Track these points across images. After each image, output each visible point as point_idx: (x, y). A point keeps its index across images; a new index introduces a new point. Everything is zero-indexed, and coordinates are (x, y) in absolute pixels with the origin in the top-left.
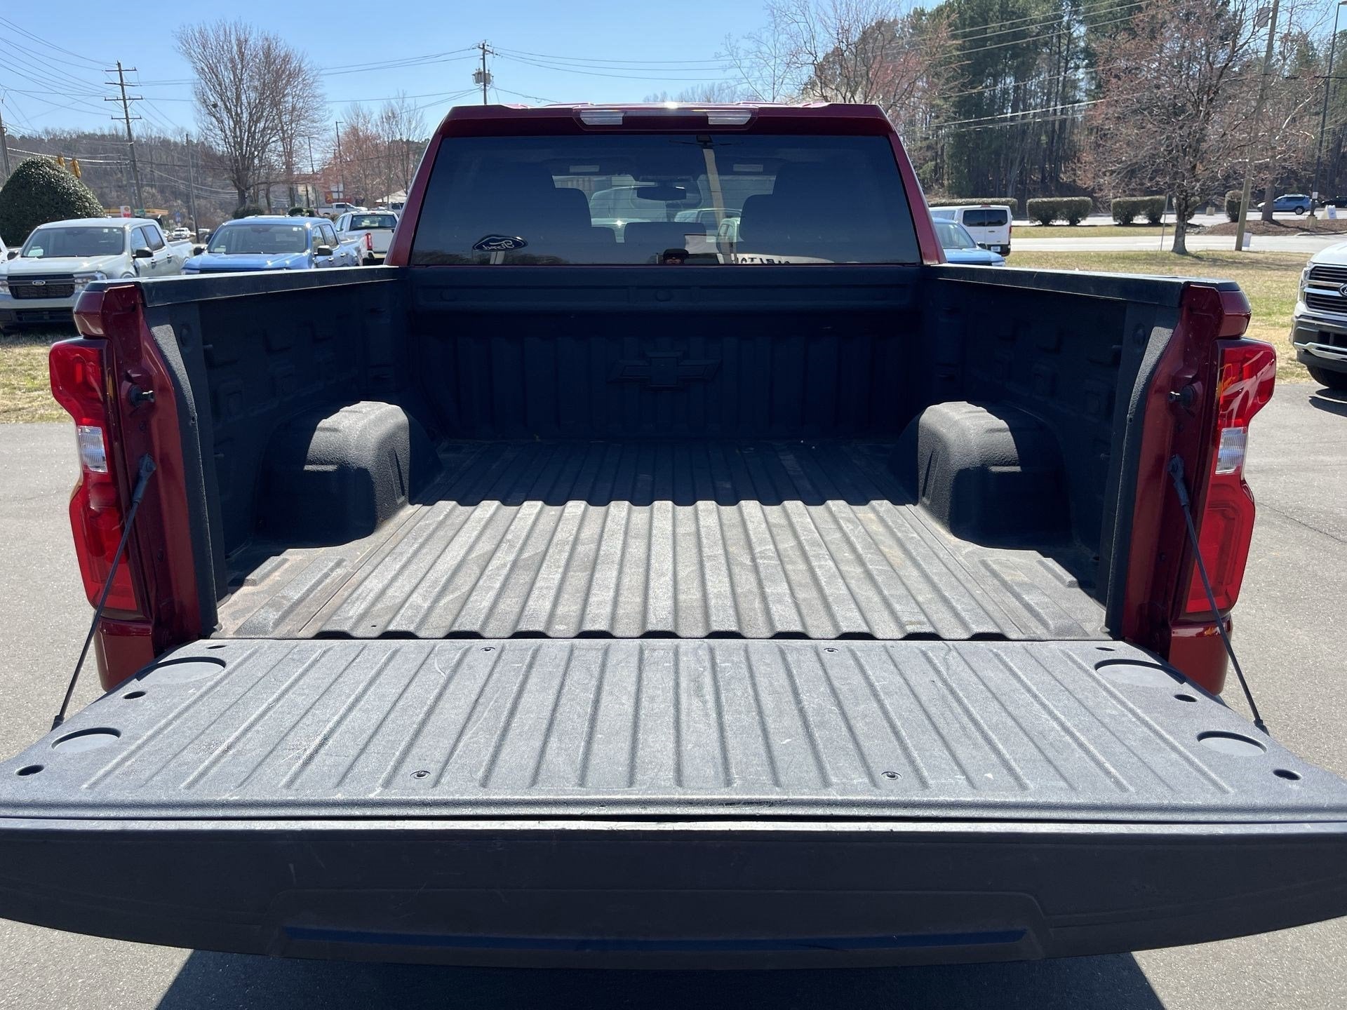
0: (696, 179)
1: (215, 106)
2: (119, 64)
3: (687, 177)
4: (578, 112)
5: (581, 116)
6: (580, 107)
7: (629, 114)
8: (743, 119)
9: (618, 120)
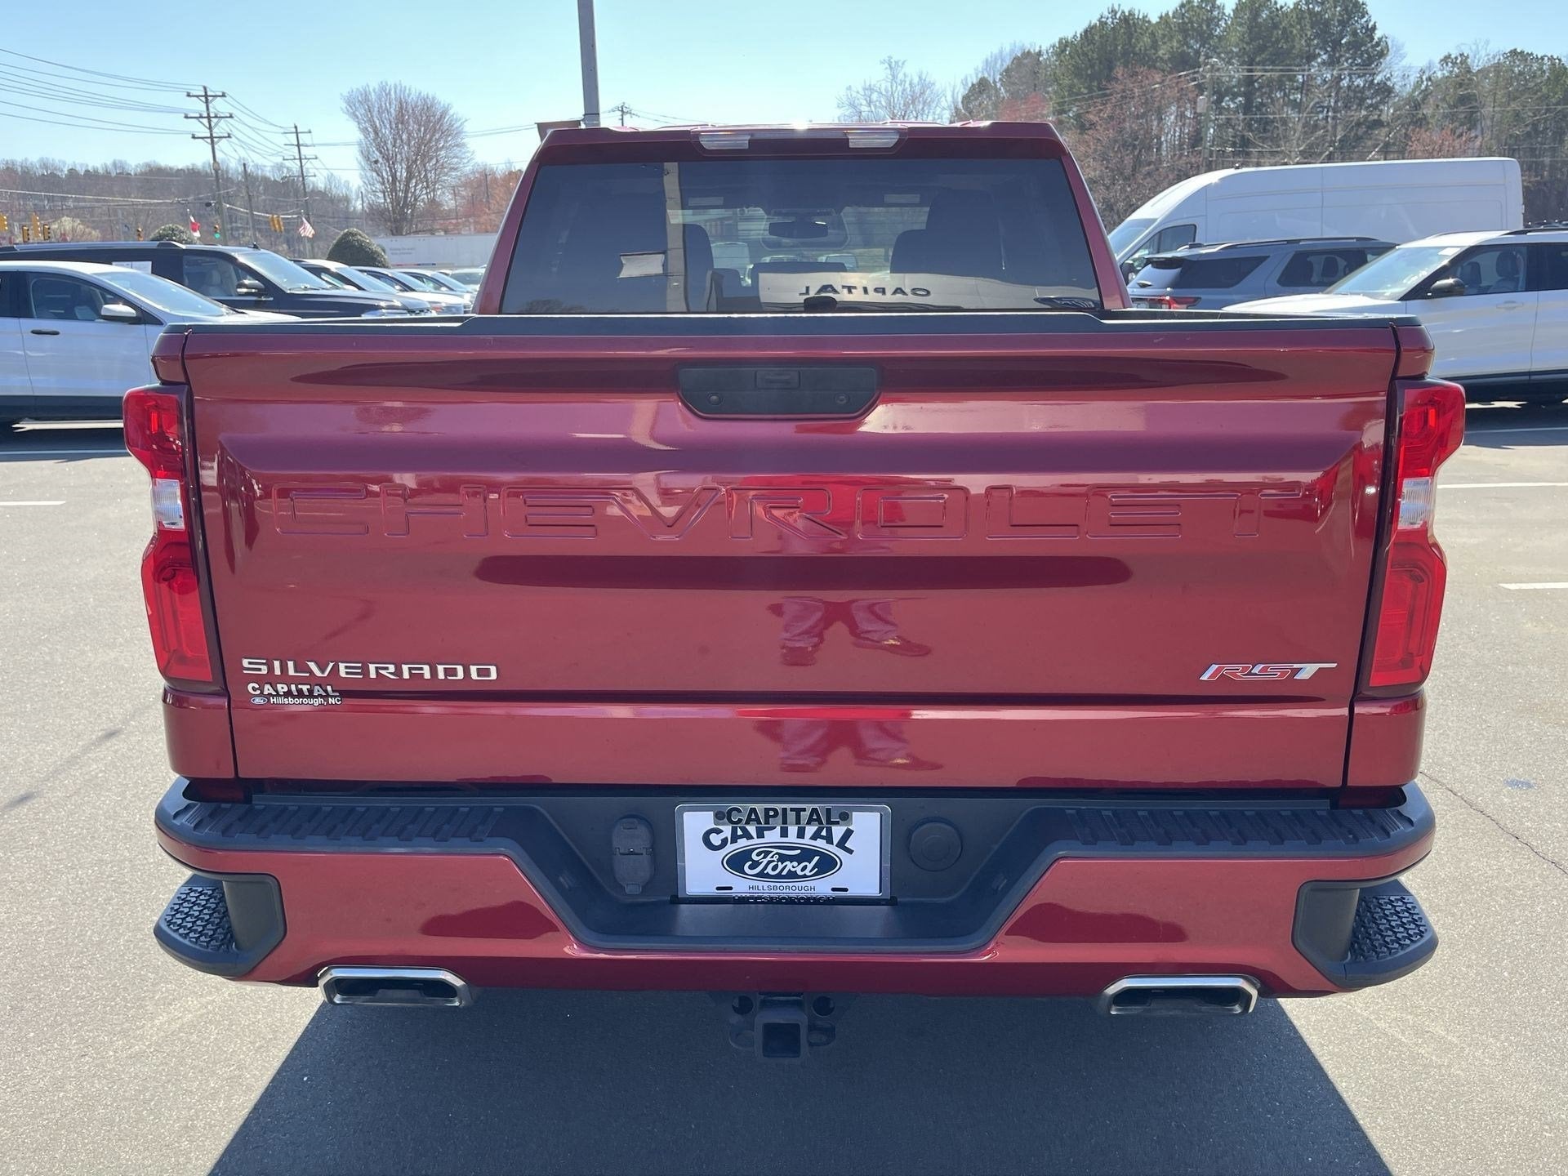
0: (839, 211)
1: (376, 162)
2: (296, 127)
3: (829, 210)
4: (697, 134)
5: (700, 139)
6: (699, 129)
7: (758, 136)
8: (890, 141)
9: (744, 142)
